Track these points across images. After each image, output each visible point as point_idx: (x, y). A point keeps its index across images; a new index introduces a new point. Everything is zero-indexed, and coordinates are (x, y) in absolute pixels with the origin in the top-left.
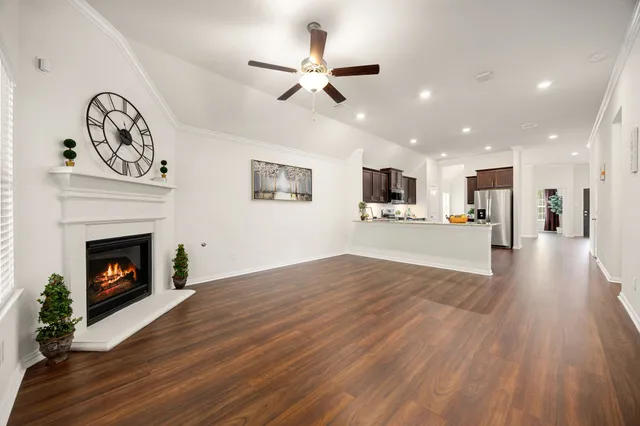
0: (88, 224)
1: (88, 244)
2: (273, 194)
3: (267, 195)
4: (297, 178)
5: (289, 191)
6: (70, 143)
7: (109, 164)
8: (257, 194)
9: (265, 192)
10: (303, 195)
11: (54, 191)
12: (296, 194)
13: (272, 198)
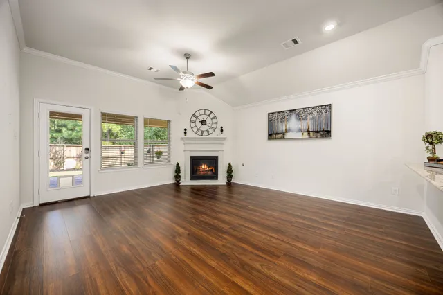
0: (191, 151)
1: (191, 157)
2: (284, 134)
3: (278, 136)
4: (309, 117)
5: (301, 131)
6: (185, 130)
7: (196, 133)
8: (270, 136)
9: (277, 134)
10: (318, 132)
11: (183, 142)
12: (309, 132)
13: (283, 138)
